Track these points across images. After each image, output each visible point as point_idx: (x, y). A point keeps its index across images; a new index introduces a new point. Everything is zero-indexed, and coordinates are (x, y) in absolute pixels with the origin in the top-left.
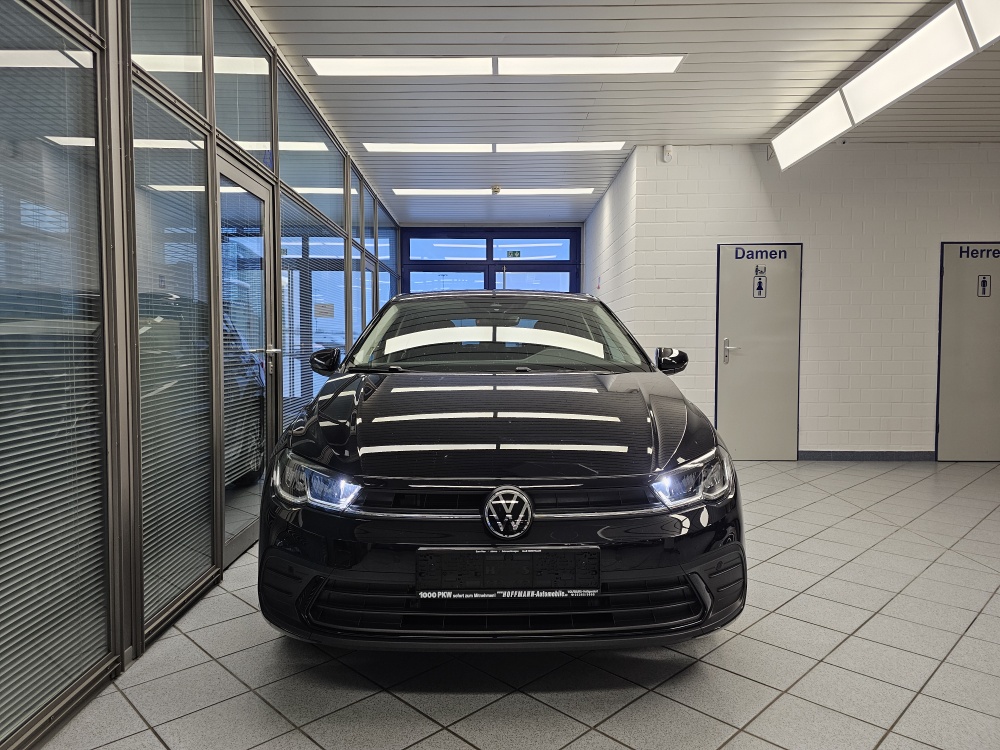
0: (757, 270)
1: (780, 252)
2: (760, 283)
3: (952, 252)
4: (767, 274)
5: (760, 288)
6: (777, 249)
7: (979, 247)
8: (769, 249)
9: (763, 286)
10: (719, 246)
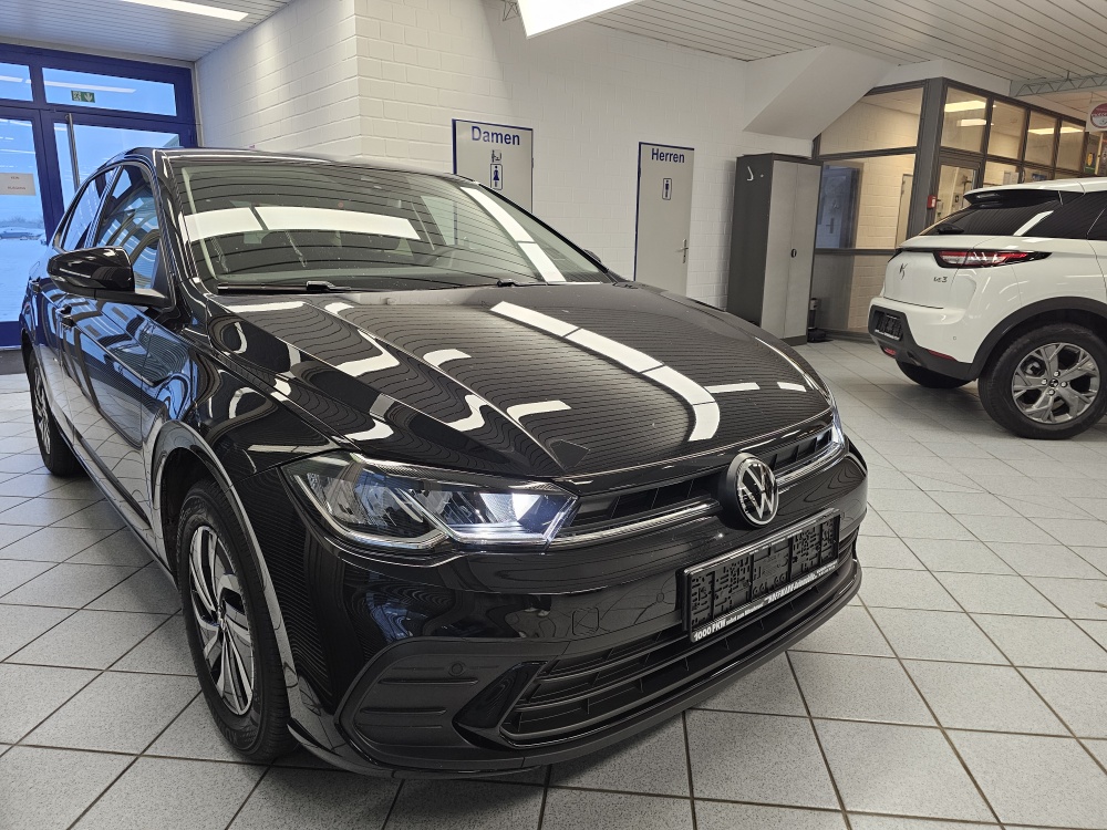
0: (493, 157)
1: (514, 137)
2: (496, 171)
3: (647, 151)
4: (502, 161)
5: (496, 178)
6: (512, 132)
7: (665, 150)
8: (504, 131)
9: (500, 177)
10: (454, 122)
